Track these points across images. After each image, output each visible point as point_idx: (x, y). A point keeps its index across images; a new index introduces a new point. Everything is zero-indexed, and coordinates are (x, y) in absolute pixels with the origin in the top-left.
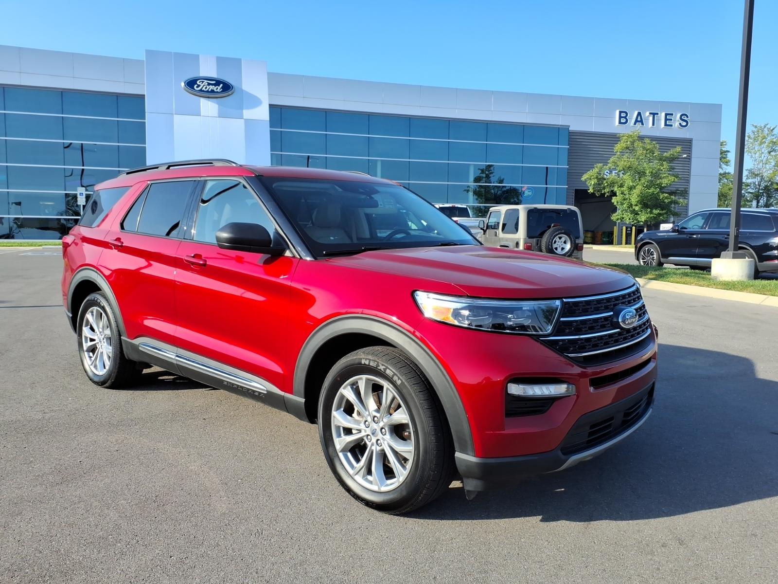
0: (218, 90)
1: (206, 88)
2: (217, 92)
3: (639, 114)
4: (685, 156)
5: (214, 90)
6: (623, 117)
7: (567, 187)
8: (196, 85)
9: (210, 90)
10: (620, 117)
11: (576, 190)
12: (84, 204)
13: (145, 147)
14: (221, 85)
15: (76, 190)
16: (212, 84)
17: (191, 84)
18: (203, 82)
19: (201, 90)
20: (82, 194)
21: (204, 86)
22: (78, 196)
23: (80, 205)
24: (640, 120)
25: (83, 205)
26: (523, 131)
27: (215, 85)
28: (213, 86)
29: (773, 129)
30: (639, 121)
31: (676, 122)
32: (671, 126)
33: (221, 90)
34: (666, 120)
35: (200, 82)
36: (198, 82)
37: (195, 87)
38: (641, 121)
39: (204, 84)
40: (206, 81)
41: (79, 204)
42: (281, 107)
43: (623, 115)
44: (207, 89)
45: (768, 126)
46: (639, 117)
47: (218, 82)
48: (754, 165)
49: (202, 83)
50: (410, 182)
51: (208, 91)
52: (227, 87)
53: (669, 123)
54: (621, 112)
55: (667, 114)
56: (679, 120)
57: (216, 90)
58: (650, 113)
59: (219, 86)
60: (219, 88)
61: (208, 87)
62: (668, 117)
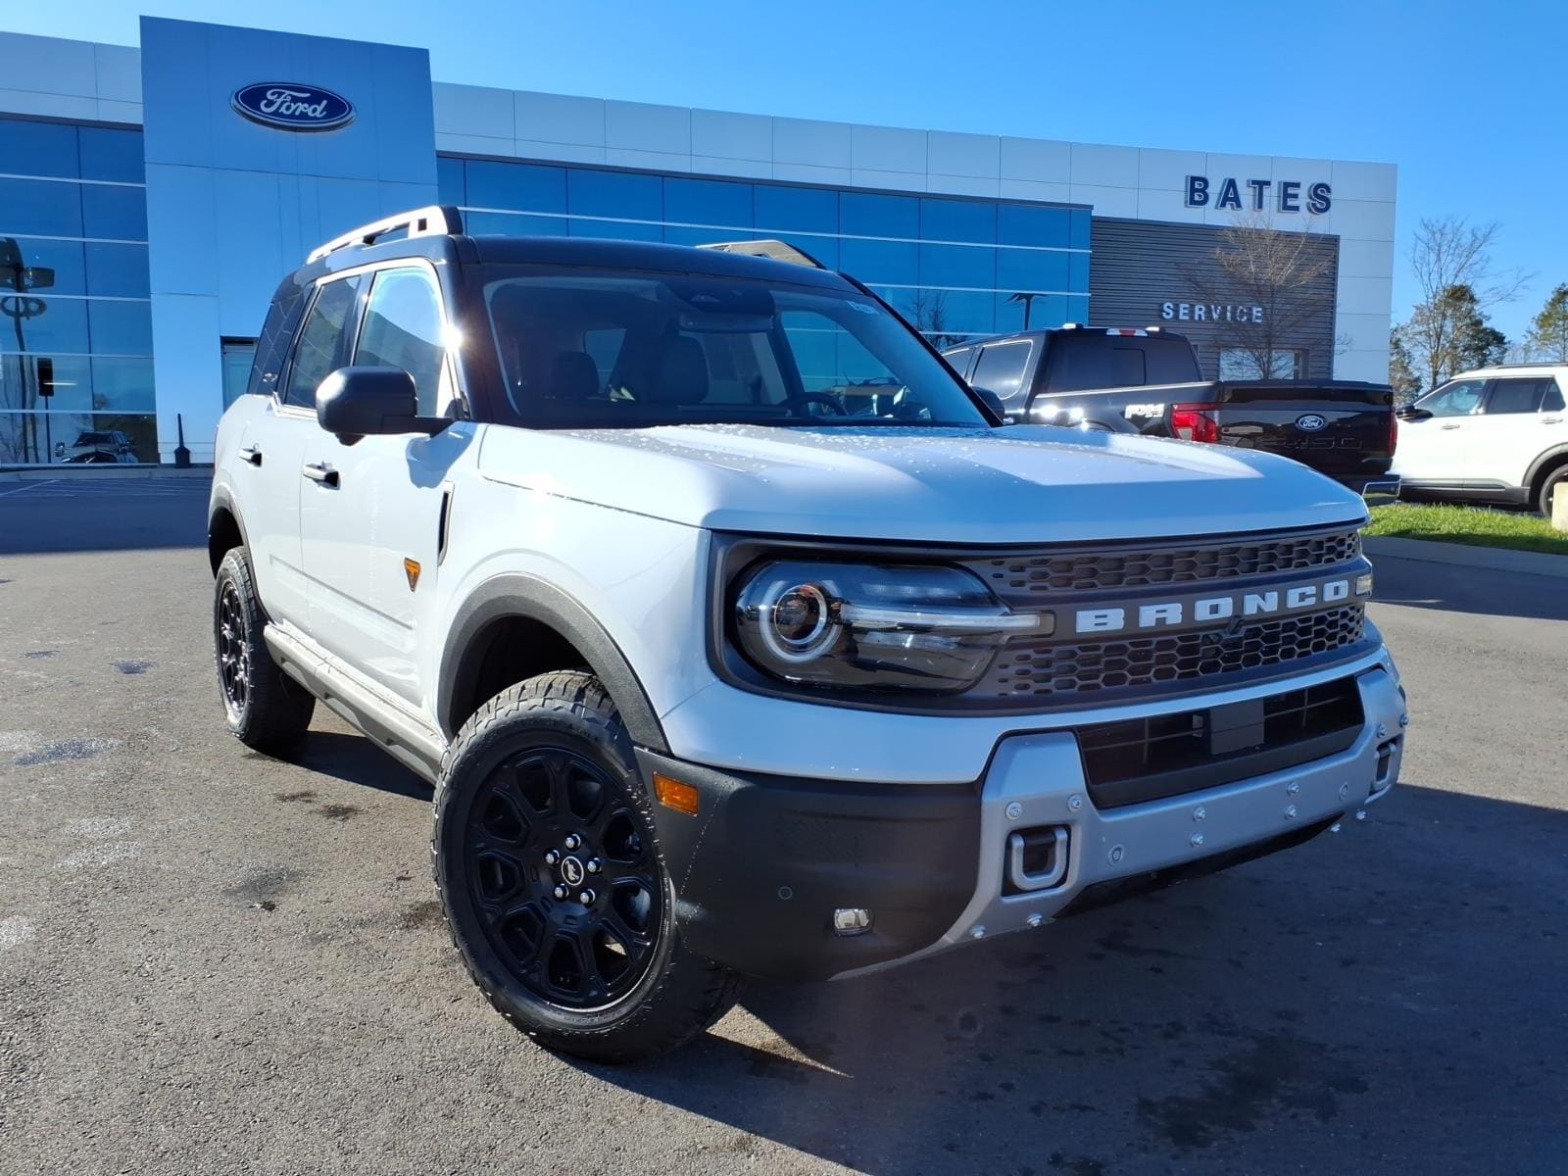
0: (317, 114)
1: (288, 108)
2: (315, 118)
5: (307, 113)
6: (1197, 190)
8: (265, 101)
9: (297, 113)
10: (1193, 190)
13: (146, 246)
14: (325, 102)
16: (303, 101)
17: (252, 97)
18: (280, 94)
19: (276, 113)
21: (283, 103)
24: (1231, 195)
26: (996, 216)
27: (309, 101)
28: (306, 105)
30: (1231, 199)
31: (1303, 199)
32: (1297, 208)
33: (325, 113)
34: (1286, 196)
35: (273, 94)
36: (269, 97)
37: (262, 105)
38: (1236, 200)
39: (282, 99)
40: (288, 92)
42: (465, 159)
43: (1198, 185)
44: (289, 113)
46: (1231, 190)
47: (316, 97)
49: (278, 98)
51: (292, 116)
52: (337, 107)
53: (1291, 202)
54: (1194, 179)
55: (1287, 185)
56: (1311, 198)
57: (310, 114)
58: (1254, 182)
59: (319, 105)
60: (320, 108)
61: (293, 107)
62: (1288, 190)
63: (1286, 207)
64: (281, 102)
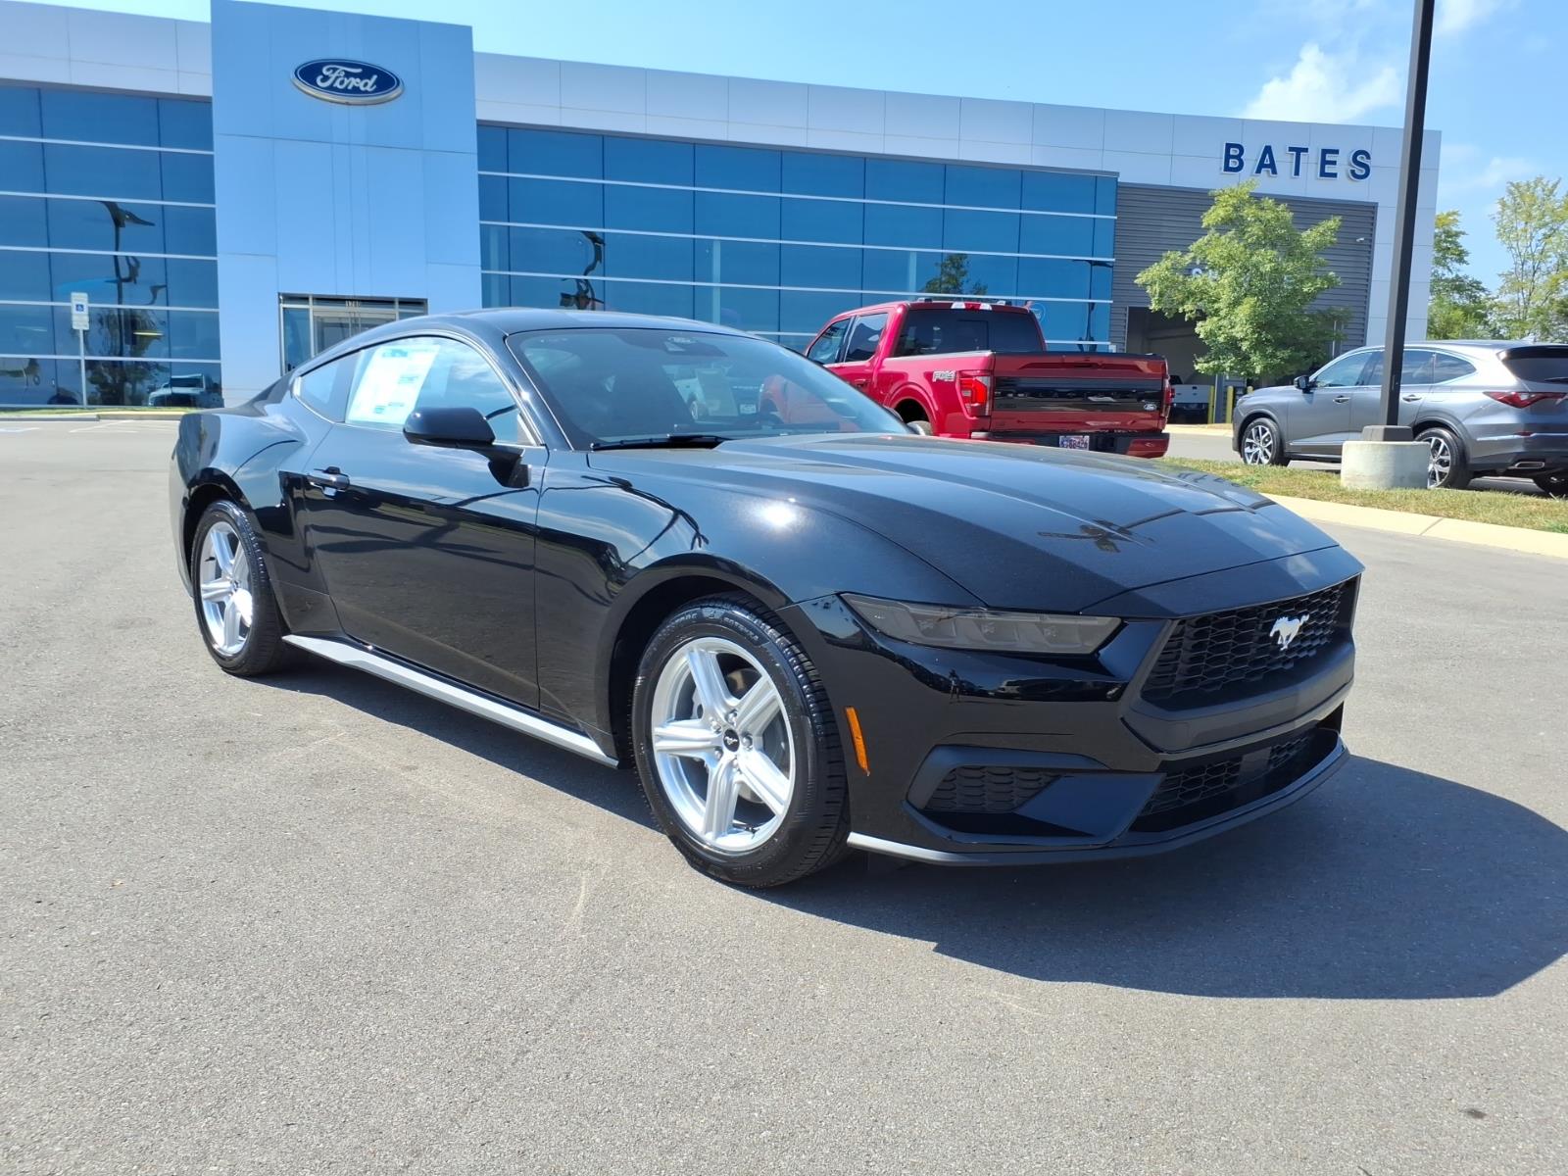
0: (368, 88)
1: (342, 83)
2: (366, 92)
3: (1268, 150)
4: (1362, 239)
5: (358, 88)
6: (1234, 157)
7: (1111, 302)
8: (320, 77)
9: (350, 87)
10: (1228, 157)
11: (1130, 308)
12: (87, 328)
13: (214, 209)
14: (375, 77)
15: (69, 301)
16: (355, 75)
17: (310, 73)
18: (335, 70)
19: (331, 88)
20: (82, 306)
21: (337, 78)
22: (74, 311)
23: (78, 331)
24: (1267, 162)
25: (84, 331)
26: (1019, 182)
27: (360, 76)
28: (358, 80)
29: (1555, 186)
30: (1266, 166)
31: (1342, 164)
32: (1334, 175)
33: (375, 87)
34: (1324, 162)
35: (328, 70)
36: (325, 70)
37: (319, 79)
38: (1272, 166)
39: (336, 74)
40: (341, 68)
41: (75, 327)
42: (508, 128)
43: (1233, 152)
44: (345, 84)
45: (1544, 182)
46: (1267, 157)
47: (367, 71)
48: (1516, 263)
49: (334, 72)
50: (781, 288)
51: (345, 91)
52: (386, 82)
53: (1328, 169)
54: (1229, 146)
55: (1325, 152)
56: (1351, 165)
57: (362, 89)
58: (1291, 149)
59: (370, 79)
60: (371, 83)
61: (346, 81)
62: (1327, 156)
63: (1323, 174)
64: (336, 77)
